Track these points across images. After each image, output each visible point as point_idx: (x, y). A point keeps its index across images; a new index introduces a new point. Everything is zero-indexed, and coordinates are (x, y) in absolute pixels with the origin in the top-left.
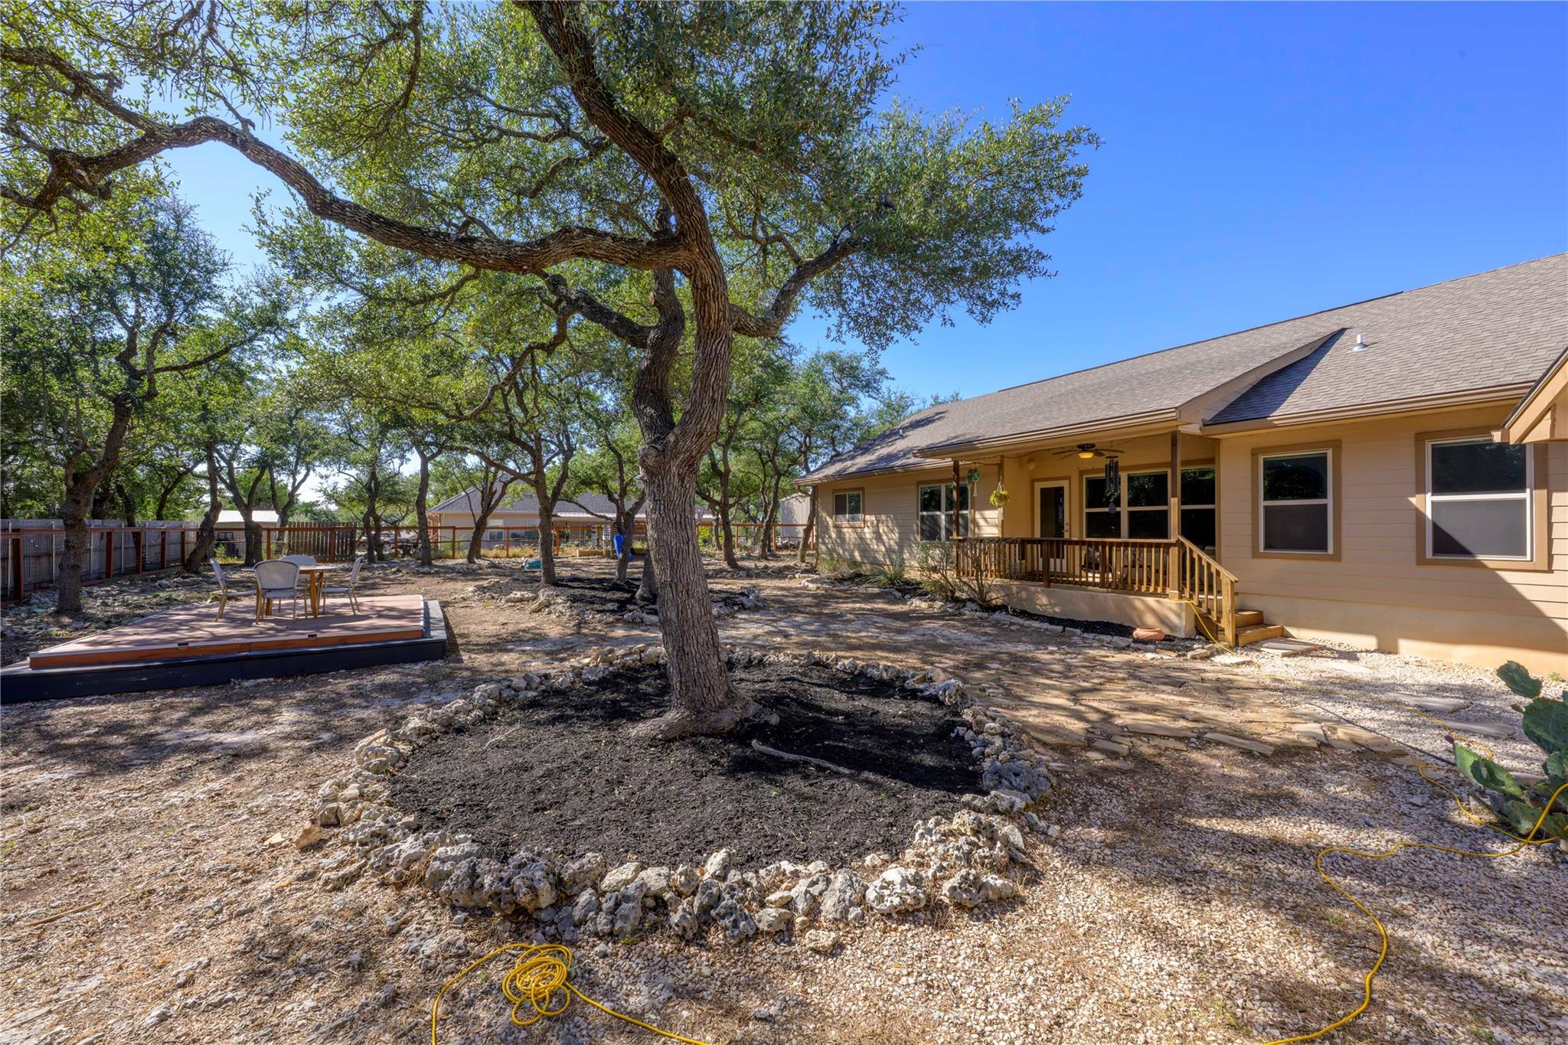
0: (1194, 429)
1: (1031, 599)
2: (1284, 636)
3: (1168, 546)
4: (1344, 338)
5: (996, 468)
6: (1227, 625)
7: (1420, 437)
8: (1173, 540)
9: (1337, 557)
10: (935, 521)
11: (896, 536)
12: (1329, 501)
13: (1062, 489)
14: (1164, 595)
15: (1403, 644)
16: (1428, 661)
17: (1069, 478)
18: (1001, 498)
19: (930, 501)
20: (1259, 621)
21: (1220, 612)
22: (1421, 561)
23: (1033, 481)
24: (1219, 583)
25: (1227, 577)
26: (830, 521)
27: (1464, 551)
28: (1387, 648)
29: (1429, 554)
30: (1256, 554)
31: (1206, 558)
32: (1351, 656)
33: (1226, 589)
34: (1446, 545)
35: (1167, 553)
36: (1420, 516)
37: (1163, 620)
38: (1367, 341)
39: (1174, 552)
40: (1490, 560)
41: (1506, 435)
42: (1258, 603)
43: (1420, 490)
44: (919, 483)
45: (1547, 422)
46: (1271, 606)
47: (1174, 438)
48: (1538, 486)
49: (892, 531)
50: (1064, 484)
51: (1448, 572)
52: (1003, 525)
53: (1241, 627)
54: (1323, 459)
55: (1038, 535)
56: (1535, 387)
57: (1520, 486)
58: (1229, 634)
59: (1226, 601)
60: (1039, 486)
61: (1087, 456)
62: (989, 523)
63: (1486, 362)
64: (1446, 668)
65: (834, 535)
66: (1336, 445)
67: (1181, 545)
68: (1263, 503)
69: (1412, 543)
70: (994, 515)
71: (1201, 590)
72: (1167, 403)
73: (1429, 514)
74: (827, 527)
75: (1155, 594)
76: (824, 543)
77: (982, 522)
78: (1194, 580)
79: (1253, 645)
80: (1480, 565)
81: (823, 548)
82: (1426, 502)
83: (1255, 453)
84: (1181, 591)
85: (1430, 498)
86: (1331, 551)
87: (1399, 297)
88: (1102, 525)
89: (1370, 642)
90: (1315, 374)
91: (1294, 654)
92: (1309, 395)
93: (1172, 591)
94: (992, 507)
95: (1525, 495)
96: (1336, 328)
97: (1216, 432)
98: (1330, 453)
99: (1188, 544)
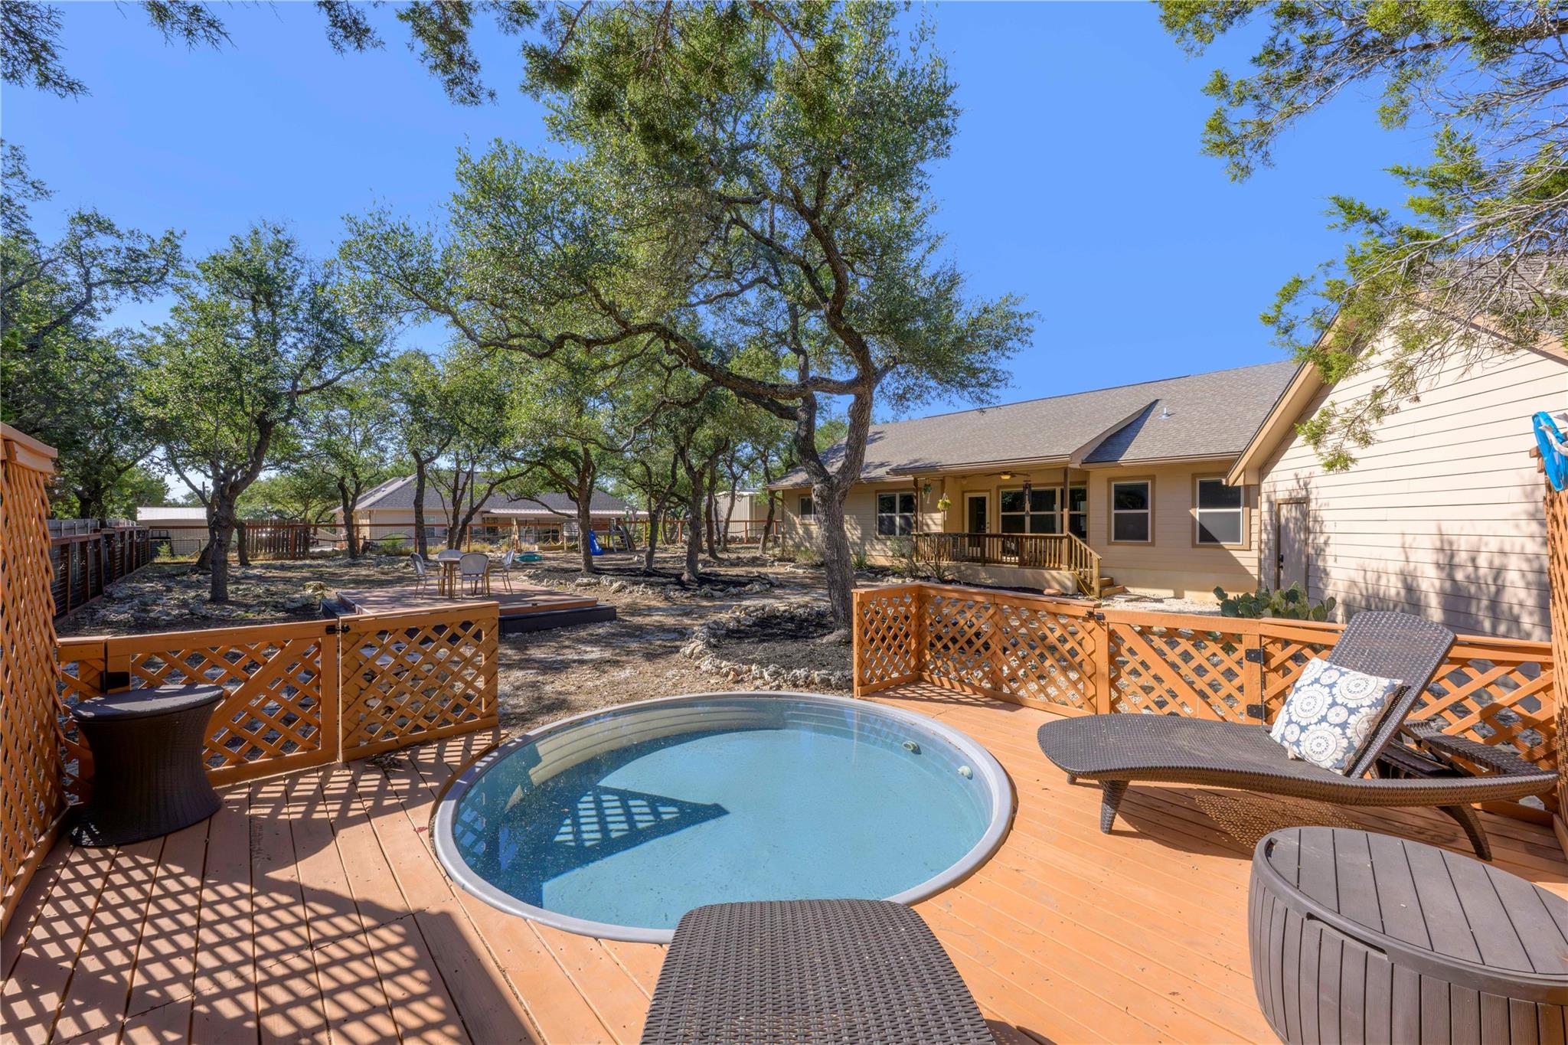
0: (1077, 466)
1: (976, 574)
2: (1124, 592)
3: (1061, 539)
4: (1157, 407)
5: (939, 483)
6: (1095, 585)
7: (1194, 476)
8: (1065, 535)
9: (1153, 544)
10: (892, 520)
11: (858, 533)
12: (1149, 511)
13: (984, 499)
14: (1059, 569)
15: (1187, 594)
16: (1196, 601)
17: (990, 491)
18: (946, 504)
19: (887, 504)
20: (1111, 583)
21: (1091, 578)
22: (1194, 545)
23: (963, 492)
24: (1091, 559)
25: (1096, 556)
26: (797, 521)
27: (1214, 540)
28: (1178, 596)
29: (1197, 542)
30: (1110, 543)
31: (1083, 544)
32: (1160, 601)
33: (1095, 564)
34: (1206, 536)
35: (1061, 542)
36: (1193, 519)
37: (1060, 583)
38: (1170, 412)
39: (1065, 542)
40: (1226, 544)
41: (1227, 481)
42: (1110, 573)
43: (1194, 506)
44: (877, 491)
45: (1242, 477)
46: (1118, 574)
47: (1066, 471)
48: (1245, 506)
49: (855, 529)
50: (986, 495)
51: (1206, 552)
52: (945, 524)
53: (1103, 586)
54: (1146, 486)
55: (967, 531)
56: (1241, 454)
57: (1237, 504)
58: (1097, 588)
59: (1095, 572)
60: (968, 496)
61: (1007, 477)
62: (935, 522)
63: (1225, 436)
64: (1205, 604)
65: (801, 532)
66: (1153, 478)
67: (1070, 538)
68: (1114, 512)
69: (1189, 536)
70: (938, 517)
71: (1081, 566)
72: (1062, 451)
73: (1197, 518)
74: (795, 524)
75: (1054, 568)
76: (792, 538)
77: (930, 522)
78: (1077, 560)
79: (1109, 597)
80: (1221, 547)
81: (791, 543)
82: (1197, 512)
83: (1110, 480)
84: (1070, 567)
85: (1198, 510)
86: (1150, 540)
87: (1187, 379)
88: (1012, 524)
89: (1171, 593)
90: (1142, 433)
91: (1131, 600)
92: (1139, 447)
93: (1064, 566)
94: (938, 511)
95: (1240, 510)
96: (1153, 399)
97: (1087, 467)
98: (1150, 482)
99: (1074, 537)
